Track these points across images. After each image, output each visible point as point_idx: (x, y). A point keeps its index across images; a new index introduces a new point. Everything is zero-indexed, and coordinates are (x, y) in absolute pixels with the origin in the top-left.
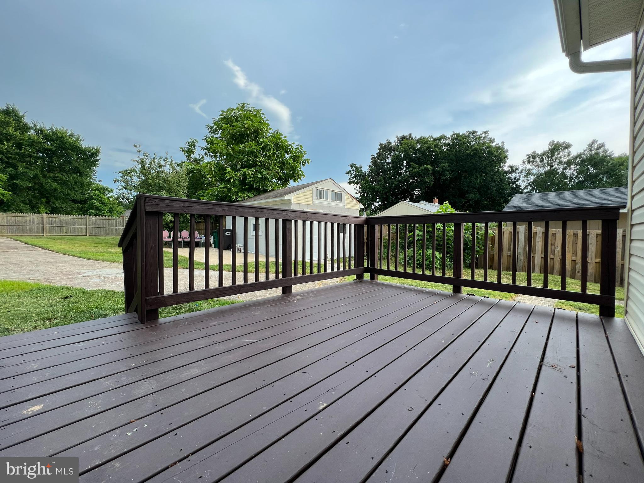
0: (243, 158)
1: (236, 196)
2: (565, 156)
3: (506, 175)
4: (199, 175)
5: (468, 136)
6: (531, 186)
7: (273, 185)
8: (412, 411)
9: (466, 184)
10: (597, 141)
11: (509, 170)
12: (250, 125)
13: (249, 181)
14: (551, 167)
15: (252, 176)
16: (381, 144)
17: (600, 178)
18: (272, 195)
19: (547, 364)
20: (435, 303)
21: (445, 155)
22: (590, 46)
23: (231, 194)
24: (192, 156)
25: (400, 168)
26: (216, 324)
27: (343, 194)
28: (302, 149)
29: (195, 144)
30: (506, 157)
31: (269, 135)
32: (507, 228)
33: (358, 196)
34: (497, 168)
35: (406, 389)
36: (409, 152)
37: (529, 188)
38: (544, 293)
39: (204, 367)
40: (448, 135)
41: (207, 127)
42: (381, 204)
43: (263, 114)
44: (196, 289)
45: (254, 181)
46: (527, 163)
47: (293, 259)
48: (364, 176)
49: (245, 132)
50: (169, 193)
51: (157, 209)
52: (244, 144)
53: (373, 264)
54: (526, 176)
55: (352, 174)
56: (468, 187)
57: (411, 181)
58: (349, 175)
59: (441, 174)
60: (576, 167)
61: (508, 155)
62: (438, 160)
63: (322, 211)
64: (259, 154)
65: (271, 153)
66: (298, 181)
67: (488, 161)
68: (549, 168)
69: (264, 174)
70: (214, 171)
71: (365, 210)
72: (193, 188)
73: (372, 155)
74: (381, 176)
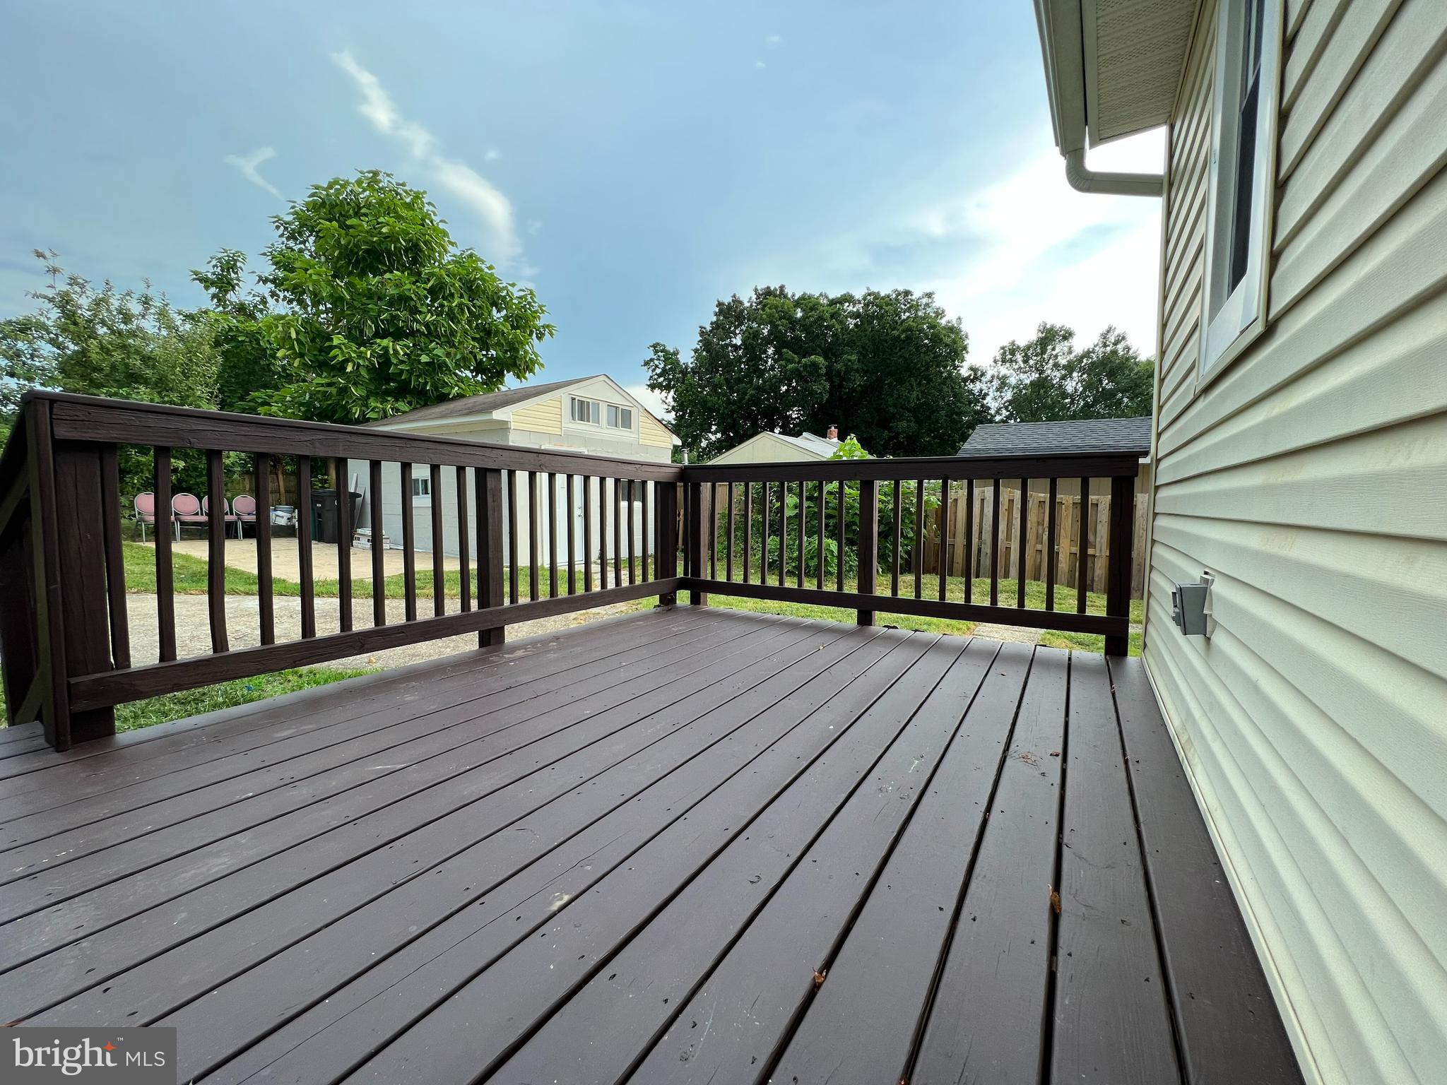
0: (380, 312)
1: (363, 408)
2: (1064, 354)
3: (965, 385)
4: (253, 348)
5: (896, 299)
6: (1006, 408)
7: (460, 384)
8: (759, 883)
9: (891, 401)
10: (1115, 328)
11: (970, 375)
12: (397, 229)
13: (398, 371)
14: (1042, 372)
15: (405, 359)
16: (720, 304)
17: (1119, 399)
18: (460, 408)
19: (1015, 755)
20: (821, 648)
21: (853, 336)
22: (1101, 140)
23: (347, 402)
24: (231, 296)
25: (761, 359)
26: (293, 733)
27: (634, 412)
28: (535, 299)
29: (239, 264)
30: (965, 348)
31: (447, 258)
32: (958, 490)
33: (671, 417)
34: (948, 371)
35: (748, 838)
36: (778, 325)
37: (1004, 412)
38: (1019, 617)
39: (247, 848)
40: (858, 294)
41: (274, 222)
42: (722, 436)
43: (429, 204)
44: (234, 646)
45: (410, 372)
46: (1001, 363)
47: (506, 562)
48: (684, 372)
49: (383, 247)
50: (159, 393)
51: (93, 435)
52: (382, 275)
53: (696, 570)
54: (999, 389)
55: (657, 366)
56: (895, 406)
57: (784, 388)
58: (650, 370)
59: (844, 376)
60: (1081, 376)
61: (968, 344)
62: (838, 348)
63: (585, 451)
64: (422, 305)
65: (454, 305)
66: (526, 378)
67: (933, 356)
68: (1037, 375)
69: (437, 355)
70: (297, 339)
71: (686, 450)
72: (237, 383)
73: (700, 327)
74: (720, 375)
